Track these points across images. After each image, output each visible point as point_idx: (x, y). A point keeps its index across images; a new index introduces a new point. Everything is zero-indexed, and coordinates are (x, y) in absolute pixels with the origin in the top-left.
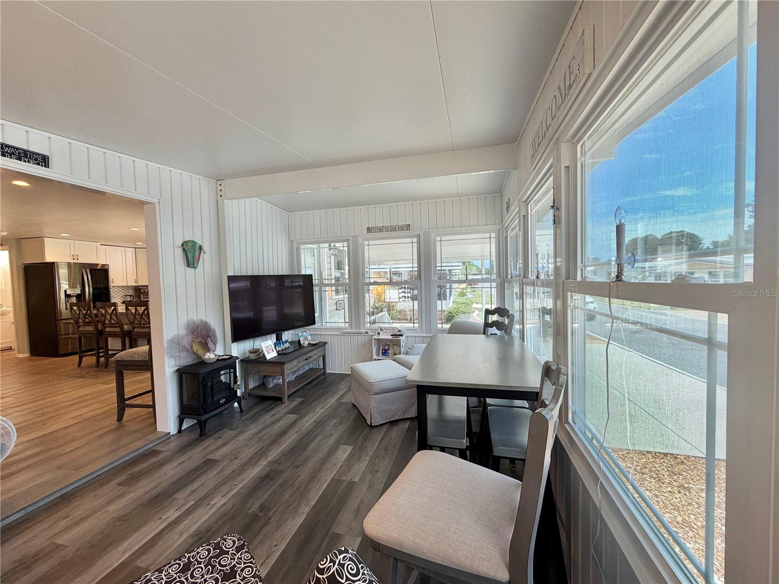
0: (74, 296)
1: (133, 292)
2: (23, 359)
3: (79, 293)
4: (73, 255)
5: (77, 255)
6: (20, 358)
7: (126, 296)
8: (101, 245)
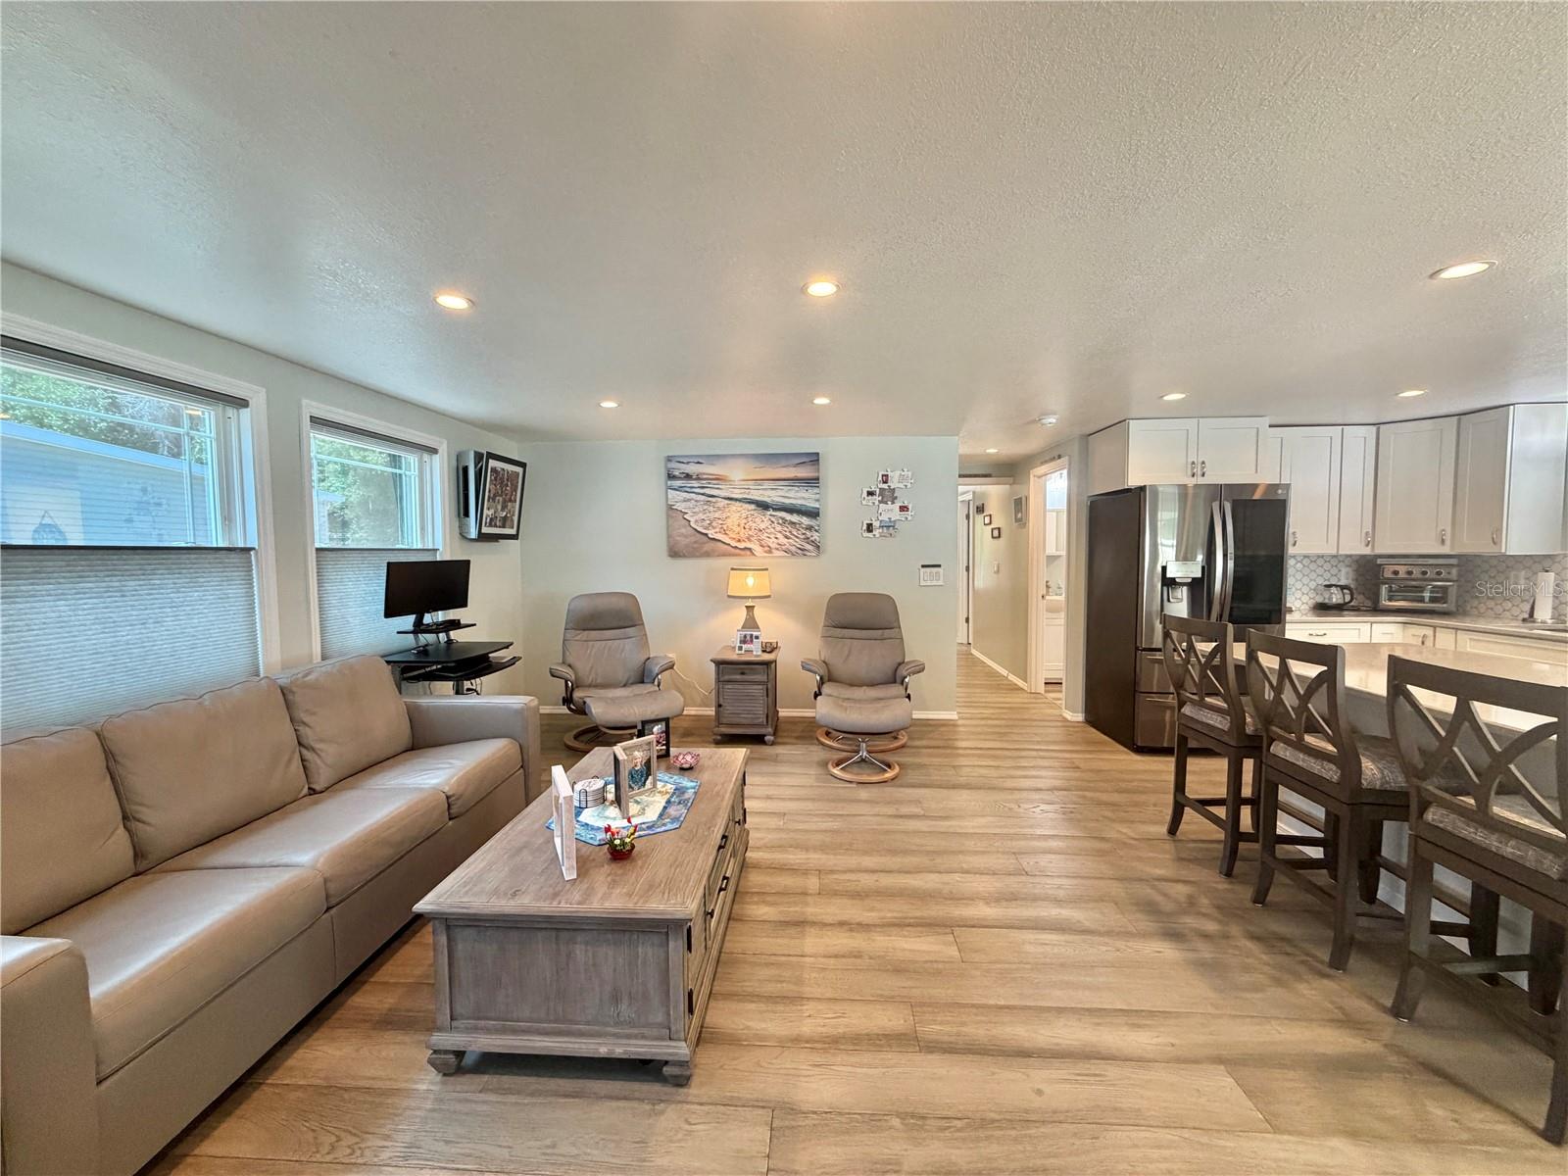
0: (1184, 585)
1: (1352, 575)
2: (1068, 724)
3: (1199, 575)
4: (1193, 463)
5: (1203, 463)
6: (1066, 720)
7: (1329, 586)
8: (1270, 426)
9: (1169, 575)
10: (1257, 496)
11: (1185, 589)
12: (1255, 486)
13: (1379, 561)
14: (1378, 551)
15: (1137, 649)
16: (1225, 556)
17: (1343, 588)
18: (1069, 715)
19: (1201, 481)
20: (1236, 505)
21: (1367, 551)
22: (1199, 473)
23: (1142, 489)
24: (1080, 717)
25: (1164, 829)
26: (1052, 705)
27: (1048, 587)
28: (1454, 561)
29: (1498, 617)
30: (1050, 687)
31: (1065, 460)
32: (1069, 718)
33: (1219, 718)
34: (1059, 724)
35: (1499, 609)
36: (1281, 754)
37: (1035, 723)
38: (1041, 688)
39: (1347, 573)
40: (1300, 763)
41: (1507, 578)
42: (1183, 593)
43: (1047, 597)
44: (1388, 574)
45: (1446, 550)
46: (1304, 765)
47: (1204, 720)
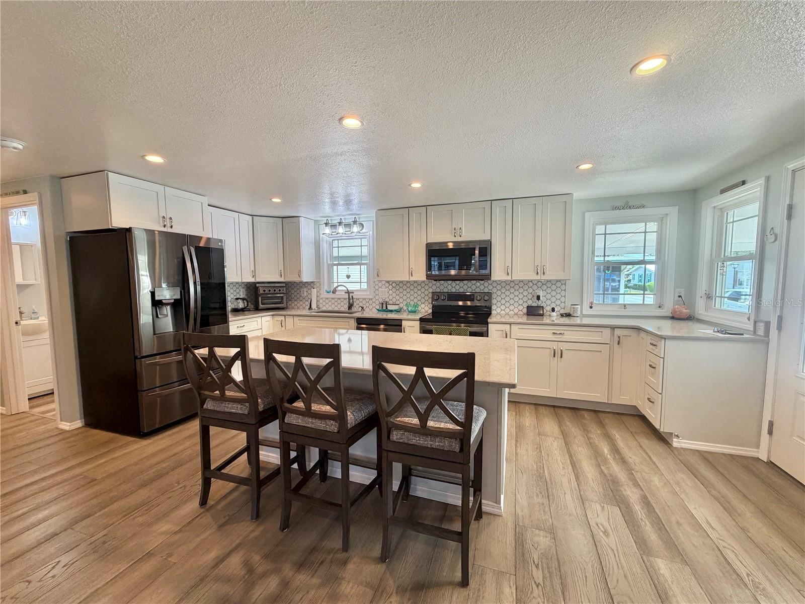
0: (167, 304)
1: (246, 293)
2: (68, 435)
3: (179, 297)
4: (164, 217)
5: (171, 218)
6: (64, 432)
7: (237, 299)
8: (209, 205)
9: (157, 298)
10: (202, 244)
11: (169, 307)
12: (201, 238)
13: (257, 285)
14: (258, 280)
15: (136, 358)
16: (195, 283)
17: (243, 299)
18: (66, 426)
19: (170, 230)
20: (198, 249)
21: (253, 280)
22: (169, 225)
23: (129, 230)
24: (79, 424)
25: (196, 502)
26: (42, 420)
27: (21, 313)
28: (284, 285)
29: (298, 308)
30: (35, 402)
31: (33, 196)
32: (67, 428)
33: (239, 406)
34: (56, 439)
35: (299, 305)
36: (294, 422)
37: (25, 449)
38: (24, 405)
39: (243, 292)
40: (310, 425)
41: (300, 291)
42: (168, 310)
43: (22, 323)
44: (261, 292)
45: (282, 280)
46: (313, 426)
47: (226, 410)
